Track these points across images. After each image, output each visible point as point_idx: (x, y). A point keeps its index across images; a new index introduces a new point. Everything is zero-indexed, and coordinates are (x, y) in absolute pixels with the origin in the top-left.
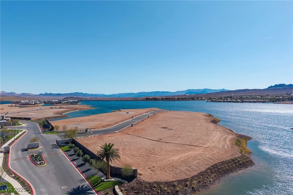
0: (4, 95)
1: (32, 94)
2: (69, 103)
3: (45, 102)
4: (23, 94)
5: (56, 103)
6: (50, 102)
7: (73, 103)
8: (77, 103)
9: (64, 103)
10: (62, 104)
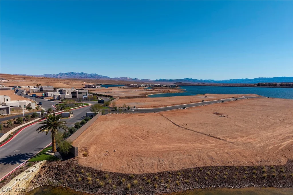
0: (130, 80)
1: (150, 80)
2: (168, 87)
3: (149, 86)
4: (143, 80)
5: (156, 87)
6: (153, 86)
7: (171, 87)
8: (175, 87)
9: (163, 87)
10: (161, 88)
